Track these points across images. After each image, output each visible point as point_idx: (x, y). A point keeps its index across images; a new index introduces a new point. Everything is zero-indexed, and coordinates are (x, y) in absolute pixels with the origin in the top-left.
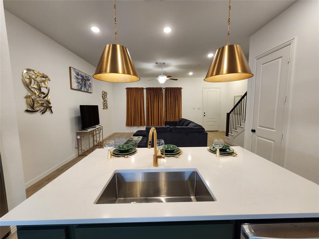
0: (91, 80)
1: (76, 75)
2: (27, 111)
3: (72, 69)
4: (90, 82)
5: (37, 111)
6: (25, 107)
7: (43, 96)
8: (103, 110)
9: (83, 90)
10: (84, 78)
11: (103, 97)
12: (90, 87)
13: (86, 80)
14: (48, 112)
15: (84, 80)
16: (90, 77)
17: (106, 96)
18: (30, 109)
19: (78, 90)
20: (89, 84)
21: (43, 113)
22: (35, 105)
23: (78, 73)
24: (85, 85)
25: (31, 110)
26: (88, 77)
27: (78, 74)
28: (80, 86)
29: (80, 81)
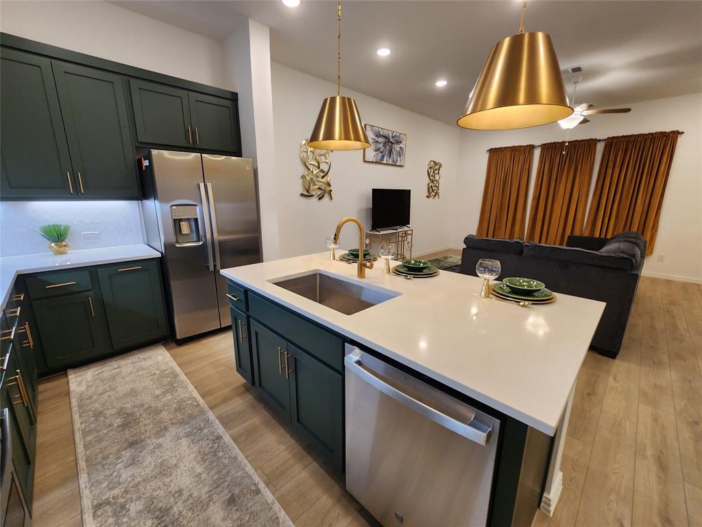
0: (404, 142)
1: (374, 137)
2: (302, 195)
3: (368, 128)
4: (401, 145)
5: (313, 196)
6: (301, 190)
7: (323, 175)
8: (426, 198)
9: (385, 162)
10: (389, 140)
11: (429, 174)
12: (400, 156)
13: (392, 143)
14: (326, 198)
15: (390, 144)
16: (402, 136)
17: (437, 172)
18: (306, 193)
19: (376, 163)
20: (398, 149)
21: (320, 199)
22: (312, 188)
23: (379, 132)
24: (390, 152)
25: (307, 195)
26: (399, 137)
27: (378, 135)
28: (380, 155)
29: (381, 145)
